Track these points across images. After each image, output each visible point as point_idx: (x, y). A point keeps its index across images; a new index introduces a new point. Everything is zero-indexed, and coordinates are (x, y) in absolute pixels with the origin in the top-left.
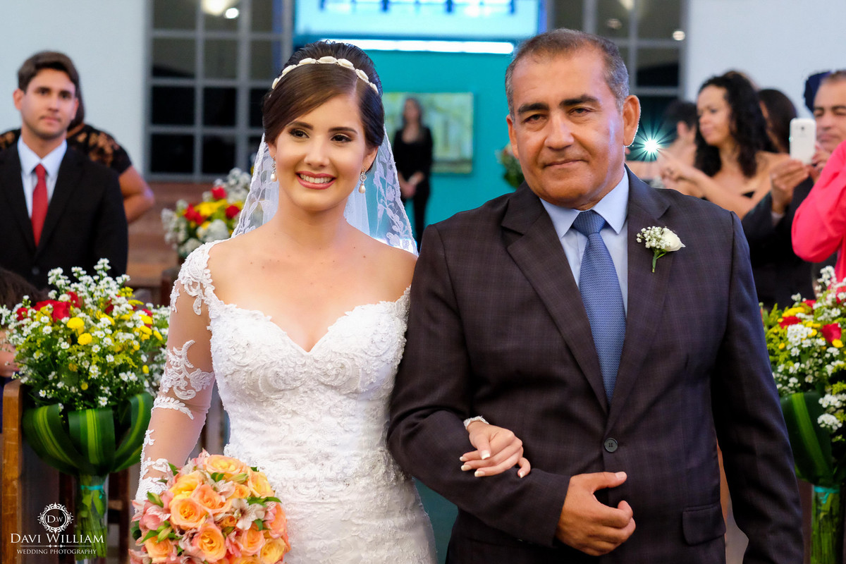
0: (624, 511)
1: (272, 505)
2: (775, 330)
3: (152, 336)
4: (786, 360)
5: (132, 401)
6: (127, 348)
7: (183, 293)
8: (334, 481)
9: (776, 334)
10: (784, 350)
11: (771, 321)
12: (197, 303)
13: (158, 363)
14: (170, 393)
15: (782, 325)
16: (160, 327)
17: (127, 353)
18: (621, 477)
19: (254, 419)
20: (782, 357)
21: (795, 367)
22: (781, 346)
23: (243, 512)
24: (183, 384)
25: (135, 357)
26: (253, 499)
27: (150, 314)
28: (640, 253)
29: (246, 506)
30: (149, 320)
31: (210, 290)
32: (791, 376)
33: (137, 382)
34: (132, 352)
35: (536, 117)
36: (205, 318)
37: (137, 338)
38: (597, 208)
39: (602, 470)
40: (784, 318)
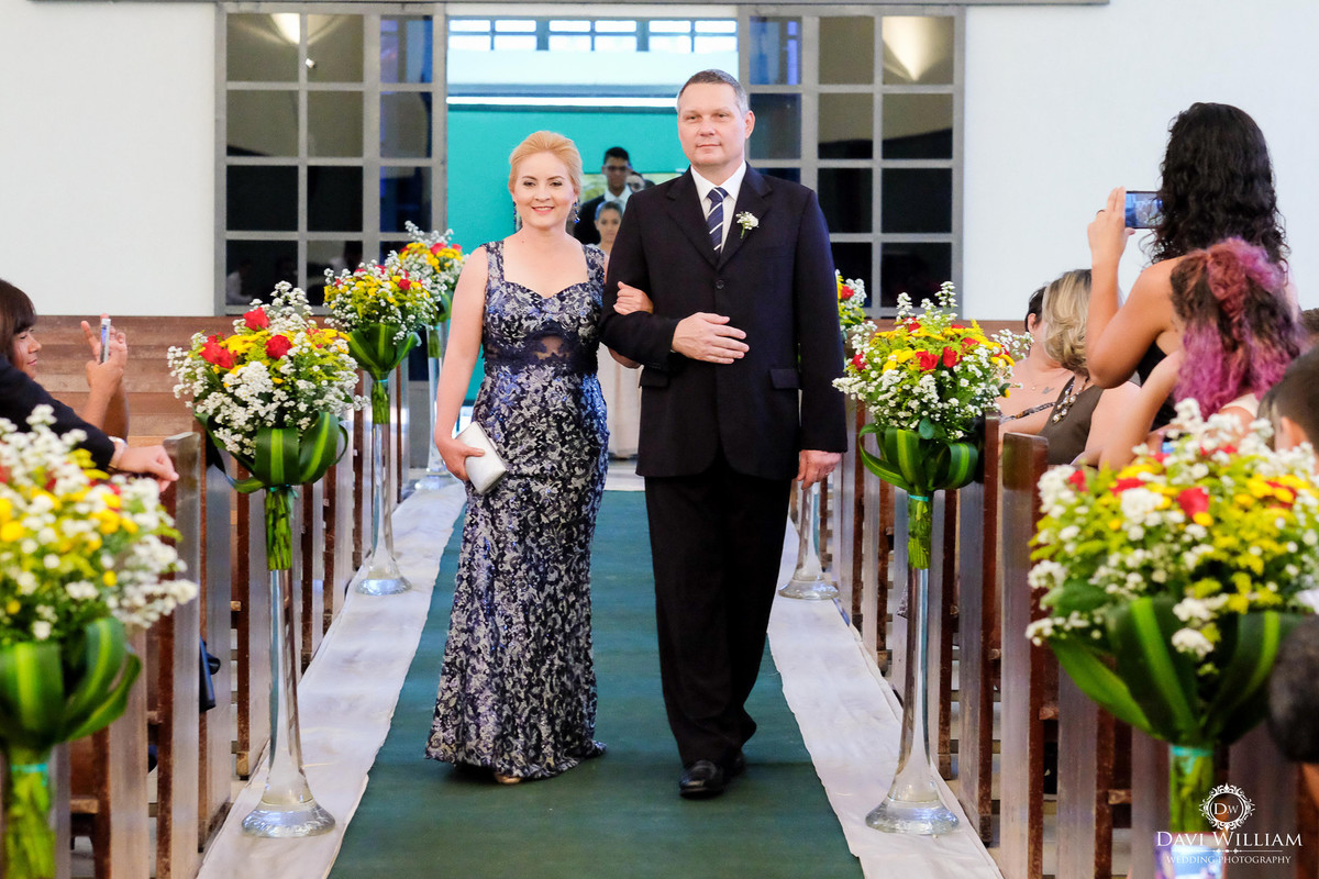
2: (1105, 500)
3: (120, 527)
4: (1122, 546)
5: (89, 629)
6: (79, 545)
9: (1107, 506)
10: (1118, 531)
11: (1100, 487)
13: (132, 570)
15: (1115, 491)
16: (134, 512)
17: (80, 553)
20: (1114, 542)
21: (1136, 557)
22: (1114, 524)
25: (94, 559)
27: (117, 492)
30: (115, 501)
32: (1129, 571)
33: (98, 599)
34: (88, 552)
37: (96, 530)
40: (1119, 481)
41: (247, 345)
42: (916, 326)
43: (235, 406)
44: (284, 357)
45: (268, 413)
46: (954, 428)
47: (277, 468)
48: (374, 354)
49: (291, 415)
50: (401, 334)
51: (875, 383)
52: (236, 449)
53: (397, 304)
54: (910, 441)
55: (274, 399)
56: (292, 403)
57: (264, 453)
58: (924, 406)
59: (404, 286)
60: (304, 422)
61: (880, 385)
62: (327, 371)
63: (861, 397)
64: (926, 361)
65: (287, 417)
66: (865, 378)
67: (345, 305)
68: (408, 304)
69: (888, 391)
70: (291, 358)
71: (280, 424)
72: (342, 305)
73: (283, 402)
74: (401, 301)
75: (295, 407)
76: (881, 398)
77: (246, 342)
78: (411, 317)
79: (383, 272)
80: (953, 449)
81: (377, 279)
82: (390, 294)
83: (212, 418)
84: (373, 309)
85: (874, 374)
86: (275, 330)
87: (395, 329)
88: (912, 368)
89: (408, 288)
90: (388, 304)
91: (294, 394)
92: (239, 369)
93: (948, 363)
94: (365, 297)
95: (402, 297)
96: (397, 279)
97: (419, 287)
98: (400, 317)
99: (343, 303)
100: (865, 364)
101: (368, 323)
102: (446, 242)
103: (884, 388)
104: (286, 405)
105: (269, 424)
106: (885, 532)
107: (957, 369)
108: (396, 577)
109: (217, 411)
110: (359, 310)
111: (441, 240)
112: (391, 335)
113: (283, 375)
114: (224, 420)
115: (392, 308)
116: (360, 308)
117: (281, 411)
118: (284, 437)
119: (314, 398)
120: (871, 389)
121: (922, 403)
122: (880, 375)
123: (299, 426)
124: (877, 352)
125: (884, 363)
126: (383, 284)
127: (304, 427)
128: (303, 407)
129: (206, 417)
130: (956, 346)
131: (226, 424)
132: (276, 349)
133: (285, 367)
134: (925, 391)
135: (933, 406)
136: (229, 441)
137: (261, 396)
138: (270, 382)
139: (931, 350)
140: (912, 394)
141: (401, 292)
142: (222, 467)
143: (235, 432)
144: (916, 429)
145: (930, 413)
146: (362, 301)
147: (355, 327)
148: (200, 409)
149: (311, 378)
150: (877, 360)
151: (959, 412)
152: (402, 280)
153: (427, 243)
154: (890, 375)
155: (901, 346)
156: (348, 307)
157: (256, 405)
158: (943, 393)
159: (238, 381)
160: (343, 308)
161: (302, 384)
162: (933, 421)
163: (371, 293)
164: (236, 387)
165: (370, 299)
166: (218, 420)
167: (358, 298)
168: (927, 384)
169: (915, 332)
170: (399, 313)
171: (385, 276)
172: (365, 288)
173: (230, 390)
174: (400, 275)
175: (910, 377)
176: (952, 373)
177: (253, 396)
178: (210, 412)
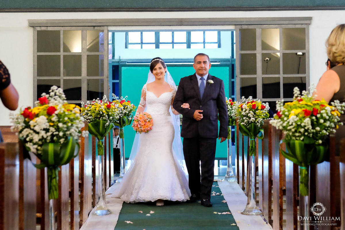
0: (202, 115)
1: (151, 119)
7: (143, 90)
8: (160, 115)
12: (145, 91)
14: (141, 104)
18: (202, 111)
19: (150, 107)
23: (147, 120)
24: (142, 103)
26: (149, 118)
28: (208, 83)
29: (148, 119)
31: (146, 89)
35: (199, 63)
36: (146, 93)
38: (203, 77)
39: (200, 110)
41: (40, 110)
42: (301, 100)
43: (34, 134)
44: (54, 115)
45: (47, 137)
46: (318, 140)
47: (51, 159)
48: (98, 131)
49: (57, 137)
50: (108, 123)
51: (286, 122)
52: (35, 151)
53: (106, 113)
54: (300, 145)
55: (50, 131)
56: (57, 133)
57: (46, 152)
58: (306, 131)
59: (109, 107)
60: (62, 140)
61: (289, 122)
62: (72, 120)
63: (281, 128)
64: (307, 113)
65: (55, 138)
66: (282, 120)
67: (88, 113)
68: (110, 113)
69: (292, 125)
70: (57, 115)
71: (52, 141)
72: (87, 114)
73: (53, 132)
74: (107, 112)
75: (58, 134)
76: (289, 128)
77: (39, 109)
78: (111, 118)
79: (101, 102)
80: (317, 147)
81: (99, 105)
82: (104, 109)
83: (25, 139)
84: (98, 115)
85: (285, 119)
86: (51, 105)
87: (106, 122)
88: (301, 116)
89: (110, 108)
90: (103, 113)
91: (58, 129)
92: (36, 119)
93: (315, 114)
94: (95, 111)
95: (108, 111)
96: (106, 104)
97: (114, 107)
98: (107, 117)
99: (87, 113)
100: (282, 115)
101: (96, 120)
102: (125, 100)
103: (290, 124)
104: (55, 133)
105: (48, 141)
106: (282, 189)
107: (318, 116)
108: (107, 209)
109: (27, 136)
110: (93, 115)
111: (124, 99)
112: (104, 124)
113: (53, 122)
114: (30, 139)
115: (104, 114)
116: (93, 114)
117: (53, 136)
118: (54, 146)
119: (66, 131)
120: (285, 125)
121: (305, 129)
122: (288, 119)
123: (60, 142)
124: (286, 110)
125: (289, 114)
126: (101, 106)
127: (62, 142)
128: (61, 134)
129: (23, 139)
130: (318, 107)
131: (31, 141)
132: (50, 111)
133: (54, 118)
134: (306, 124)
135: (309, 131)
136: (32, 148)
137: (44, 129)
138: (48, 124)
139: (308, 109)
140: (301, 126)
141: (107, 109)
142: (30, 159)
143: (34, 144)
144: (303, 140)
145: (308, 134)
146: (94, 112)
147: (92, 121)
148: (21, 135)
149: (65, 123)
150: (287, 113)
151: (319, 134)
152: (108, 105)
153: (119, 100)
154: (293, 118)
155: (296, 108)
156: (89, 114)
157: (43, 133)
158: (313, 125)
159: (35, 124)
160: (87, 115)
161: (60, 125)
162: (309, 137)
163: (97, 109)
164: (34, 126)
165: (97, 111)
166: (28, 139)
167: (92, 111)
168: (307, 121)
169: (301, 103)
170: (107, 116)
171: (102, 104)
172: (95, 108)
173: (32, 127)
174: (107, 103)
175: (300, 119)
176: (317, 118)
177: (41, 130)
178: (25, 136)
